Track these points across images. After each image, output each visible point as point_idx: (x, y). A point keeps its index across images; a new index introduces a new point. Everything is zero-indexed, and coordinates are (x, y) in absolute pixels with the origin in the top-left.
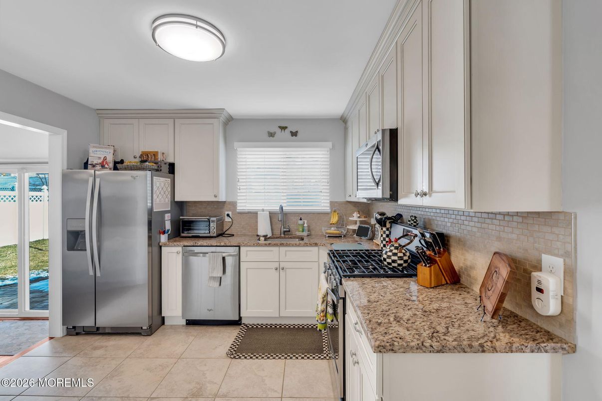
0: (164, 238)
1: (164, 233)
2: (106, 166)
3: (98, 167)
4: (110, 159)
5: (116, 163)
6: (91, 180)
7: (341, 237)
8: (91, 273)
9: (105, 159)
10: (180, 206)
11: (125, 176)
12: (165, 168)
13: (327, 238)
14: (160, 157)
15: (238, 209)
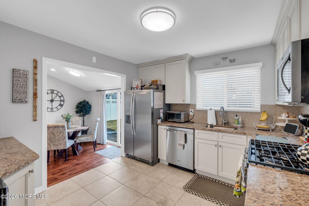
0: (159, 121)
1: (159, 118)
2: (138, 88)
3: (135, 89)
4: (140, 85)
5: (142, 86)
6: (132, 94)
7: (270, 130)
8: (133, 133)
9: (138, 85)
11: (145, 92)
13: (257, 130)
14: (159, 83)
15: (197, 108)
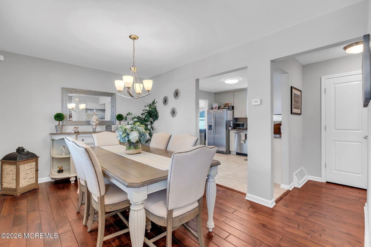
0: (230, 128)
1: (230, 127)
2: (217, 108)
3: (215, 109)
4: (217, 106)
5: (219, 107)
6: (213, 112)
10: (236, 119)
11: (220, 111)
12: (231, 108)
14: (230, 105)
